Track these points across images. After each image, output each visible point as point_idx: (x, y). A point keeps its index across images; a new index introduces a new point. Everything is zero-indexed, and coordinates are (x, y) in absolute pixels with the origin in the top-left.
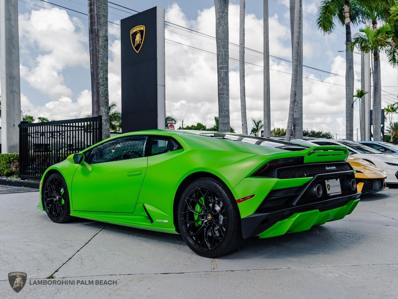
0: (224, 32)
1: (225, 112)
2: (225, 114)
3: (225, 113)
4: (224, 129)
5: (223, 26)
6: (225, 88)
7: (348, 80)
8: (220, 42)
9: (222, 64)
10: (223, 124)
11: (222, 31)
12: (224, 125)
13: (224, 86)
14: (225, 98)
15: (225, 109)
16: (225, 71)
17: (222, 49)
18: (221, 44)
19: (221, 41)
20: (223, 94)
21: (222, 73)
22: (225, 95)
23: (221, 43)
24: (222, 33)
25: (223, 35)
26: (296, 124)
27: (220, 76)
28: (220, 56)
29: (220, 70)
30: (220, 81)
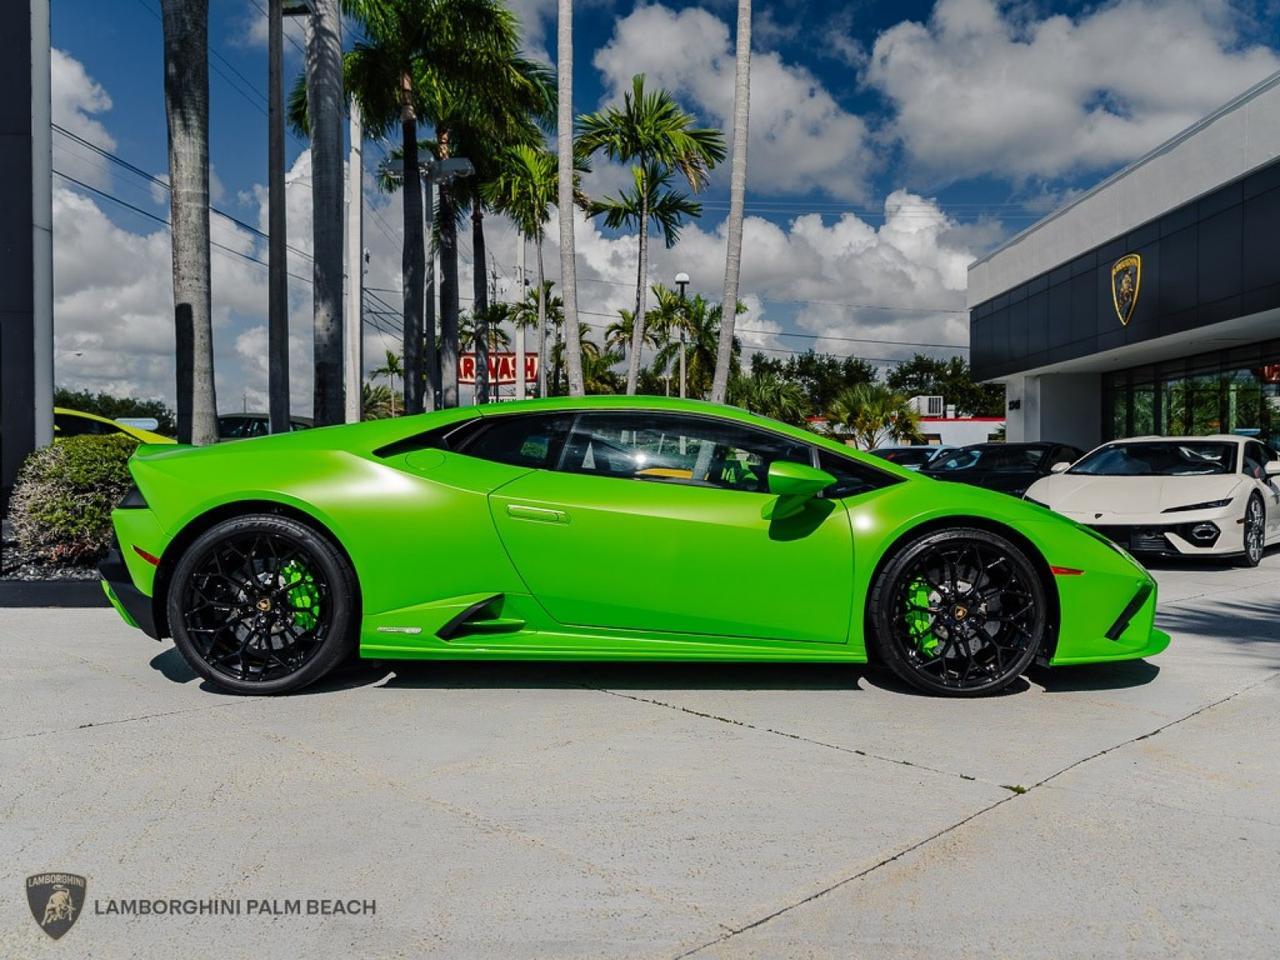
0: (198, 88)
1: (202, 333)
2: (203, 340)
3: (202, 337)
5: (198, 69)
6: (200, 260)
8: (186, 116)
9: (192, 183)
11: (194, 83)
13: (200, 253)
14: (202, 289)
15: (201, 325)
16: (201, 209)
17: (193, 139)
18: (189, 122)
20: (197, 279)
21: (193, 211)
22: (201, 283)
24: (193, 89)
25: (196, 94)
26: (328, 380)
27: (187, 222)
28: (186, 160)
29: (186, 204)
30: (185, 235)
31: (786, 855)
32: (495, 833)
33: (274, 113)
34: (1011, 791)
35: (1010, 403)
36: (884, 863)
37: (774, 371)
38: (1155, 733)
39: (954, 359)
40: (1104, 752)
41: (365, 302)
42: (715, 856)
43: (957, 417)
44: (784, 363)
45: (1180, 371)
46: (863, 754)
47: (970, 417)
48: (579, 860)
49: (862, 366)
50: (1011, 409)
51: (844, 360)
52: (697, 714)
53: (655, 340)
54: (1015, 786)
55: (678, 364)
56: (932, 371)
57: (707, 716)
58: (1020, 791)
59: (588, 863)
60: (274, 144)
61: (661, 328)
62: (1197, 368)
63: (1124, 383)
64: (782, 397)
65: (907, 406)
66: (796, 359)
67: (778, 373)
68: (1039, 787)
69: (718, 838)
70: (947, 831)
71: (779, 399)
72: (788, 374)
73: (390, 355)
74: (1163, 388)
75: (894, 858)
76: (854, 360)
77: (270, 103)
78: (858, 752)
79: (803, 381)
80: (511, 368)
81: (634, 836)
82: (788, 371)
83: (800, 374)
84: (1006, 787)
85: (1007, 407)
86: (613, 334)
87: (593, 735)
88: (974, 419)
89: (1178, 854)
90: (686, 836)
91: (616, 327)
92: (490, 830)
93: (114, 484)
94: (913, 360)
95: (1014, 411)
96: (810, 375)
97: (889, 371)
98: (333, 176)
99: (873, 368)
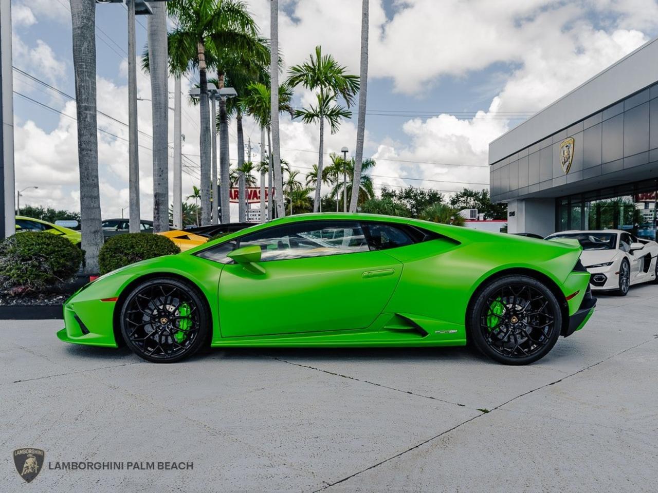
0: (90, 52)
1: (93, 178)
2: (93, 182)
3: (93, 180)
4: (92, 206)
5: (90, 42)
6: (92, 141)
7: (204, 145)
8: (84, 67)
9: (87, 101)
10: (90, 197)
11: (88, 49)
12: (92, 199)
13: (92, 137)
14: (93, 156)
15: (93, 174)
16: (92, 114)
17: (87, 78)
18: (85, 70)
19: (86, 65)
20: (90, 150)
21: (88, 116)
22: (92, 152)
23: (86, 68)
24: (87, 52)
25: (89, 55)
26: (160, 202)
27: (85, 121)
28: (84, 89)
29: (84, 111)
30: (84, 128)
31: (363, 445)
32: (218, 435)
33: (131, 64)
34: (481, 412)
35: (510, 213)
36: (411, 449)
37: (392, 196)
38: (559, 381)
39: (483, 190)
40: (531, 391)
41: (183, 161)
42: (327, 447)
43: (485, 219)
44: (397, 192)
45: (593, 197)
46: (411, 393)
47: (492, 220)
48: (258, 449)
49: (437, 194)
50: (510, 216)
51: (427, 191)
52: (331, 373)
53: (331, 181)
54: (484, 409)
55: (343, 193)
56: (472, 196)
57: (336, 374)
58: (486, 411)
59: (262, 451)
60: (131, 81)
61: (334, 175)
62: (603, 195)
63: (567, 203)
64: (396, 210)
65: (459, 214)
66: (404, 191)
67: (394, 197)
68: (496, 410)
69: (331, 437)
70: (446, 432)
71: (394, 211)
72: (400, 198)
73: (195, 188)
74: (586, 205)
75: (417, 447)
76: (432, 191)
77: (129, 59)
78: (408, 392)
79: (407, 202)
80: (258, 195)
81: (288, 436)
82: (400, 196)
83: (406, 198)
84: (479, 410)
85: (508, 214)
86: (310, 178)
87: (276, 384)
88: (494, 220)
89: (559, 443)
90: (314, 436)
91: (312, 174)
92: (215, 434)
93: (42, 256)
94: (463, 191)
95: (512, 217)
96: (411, 198)
97: (451, 196)
98: (163, 97)
99: (443, 195)
